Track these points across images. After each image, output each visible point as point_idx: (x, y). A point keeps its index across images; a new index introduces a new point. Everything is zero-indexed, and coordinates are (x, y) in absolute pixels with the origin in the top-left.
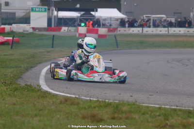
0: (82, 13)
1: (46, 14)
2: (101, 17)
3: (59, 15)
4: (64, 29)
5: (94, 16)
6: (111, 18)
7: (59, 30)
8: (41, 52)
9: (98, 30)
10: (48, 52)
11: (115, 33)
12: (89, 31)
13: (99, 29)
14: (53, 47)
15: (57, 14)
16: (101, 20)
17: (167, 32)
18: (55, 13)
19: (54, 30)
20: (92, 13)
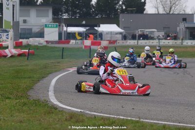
0: (87, 28)
1: (57, 29)
2: (103, 31)
3: (68, 30)
4: (72, 42)
5: (97, 31)
6: (111, 32)
7: (68, 43)
8: (53, 63)
9: (100, 42)
10: (59, 62)
11: (115, 45)
12: (93, 44)
13: (102, 41)
14: (62, 58)
15: (67, 29)
16: (103, 34)
17: (158, 44)
18: (65, 28)
19: (64, 43)
20: (96, 28)
